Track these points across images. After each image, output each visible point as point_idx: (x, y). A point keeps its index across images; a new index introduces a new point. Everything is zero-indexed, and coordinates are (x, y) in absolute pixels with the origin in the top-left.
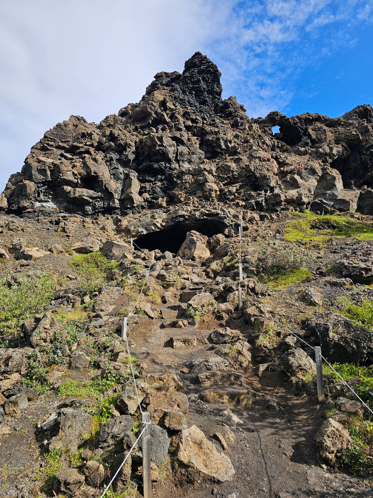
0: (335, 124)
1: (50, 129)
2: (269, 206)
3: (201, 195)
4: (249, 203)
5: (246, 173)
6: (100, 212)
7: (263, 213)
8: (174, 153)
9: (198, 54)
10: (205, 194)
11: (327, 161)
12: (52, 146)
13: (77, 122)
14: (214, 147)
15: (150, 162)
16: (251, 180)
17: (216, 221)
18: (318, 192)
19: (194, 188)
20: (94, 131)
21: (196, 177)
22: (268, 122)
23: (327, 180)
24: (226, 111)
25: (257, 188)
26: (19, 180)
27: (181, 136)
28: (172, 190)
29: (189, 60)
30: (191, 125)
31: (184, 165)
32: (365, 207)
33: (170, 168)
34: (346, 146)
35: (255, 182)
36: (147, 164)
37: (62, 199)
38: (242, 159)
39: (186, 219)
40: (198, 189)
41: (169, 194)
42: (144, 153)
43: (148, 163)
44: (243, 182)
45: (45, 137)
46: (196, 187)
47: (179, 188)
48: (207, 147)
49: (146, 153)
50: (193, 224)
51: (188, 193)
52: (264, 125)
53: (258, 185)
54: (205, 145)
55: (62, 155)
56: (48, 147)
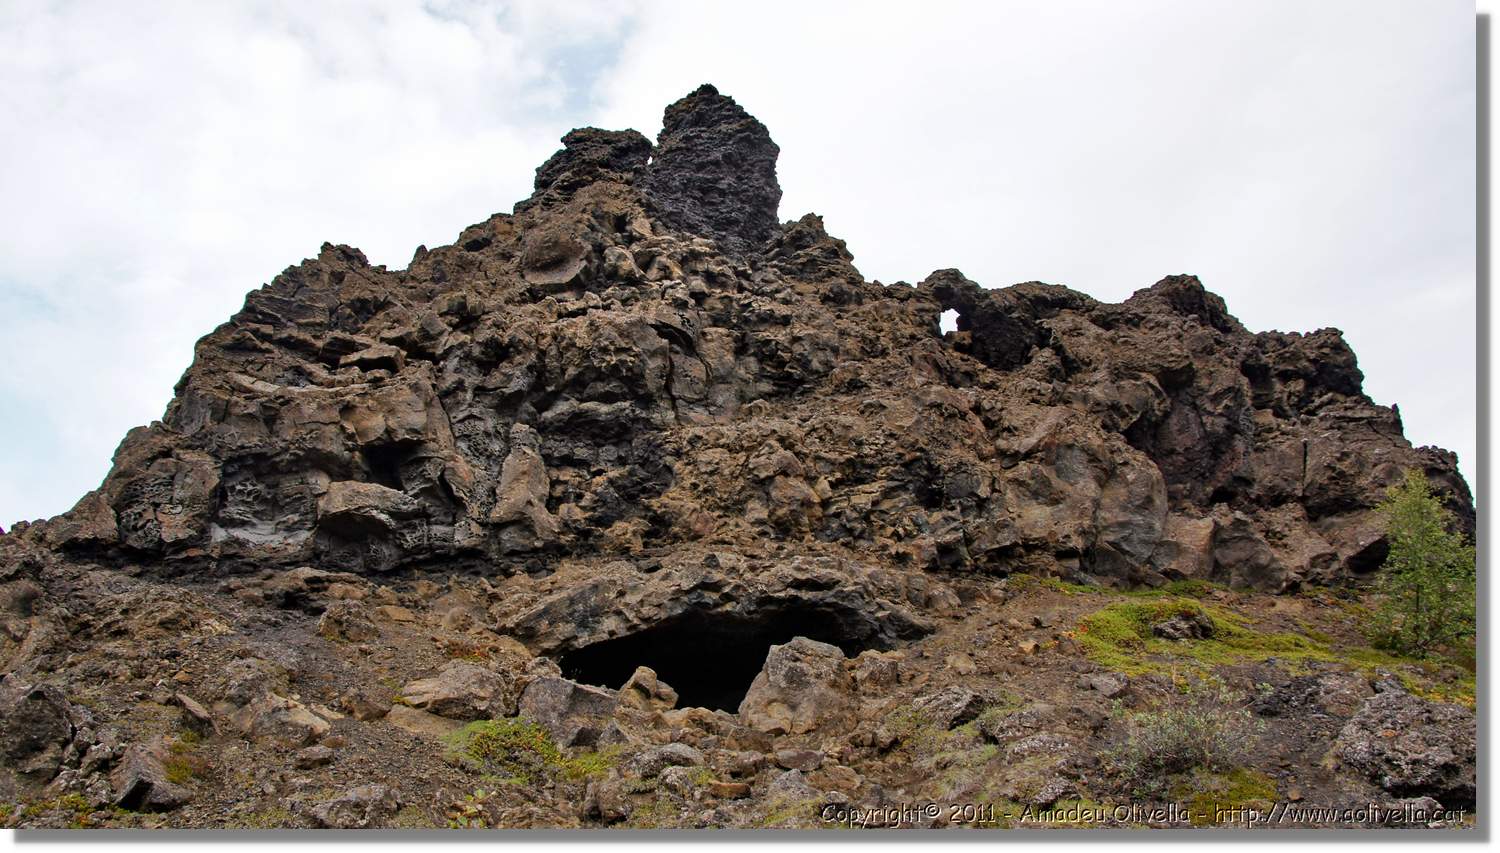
0: (1117, 320)
1: (265, 285)
3: (764, 515)
4: (919, 547)
5: (901, 451)
6: (417, 564)
7: (965, 583)
8: (662, 377)
9: (708, 91)
10: (780, 512)
11: (1116, 427)
12: (265, 338)
13: (341, 266)
14: (782, 364)
15: (582, 401)
16: (918, 474)
17: (828, 605)
18: (1105, 519)
19: (740, 492)
20: (396, 296)
21: (742, 457)
22: (930, 297)
23: (1128, 484)
24: (799, 256)
25: (932, 499)
26: (157, 449)
27: (683, 324)
28: (659, 494)
29: (678, 103)
30: (706, 291)
31: (692, 414)
32: (1231, 566)
33: (648, 424)
34: (1157, 385)
35: (928, 481)
36: (572, 406)
37: (296, 518)
38: (884, 407)
39: (728, 598)
40: (751, 496)
41: (648, 508)
42: (563, 371)
43: (574, 402)
44: (893, 479)
45: (249, 309)
46: (743, 488)
47: (684, 488)
48: (760, 361)
49: (571, 371)
50: (749, 613)
51: (719, 508)
52: (920, 305)
53: (940, 492)
54: (754, 354)
55: (299, 371)
56: (258, 342)
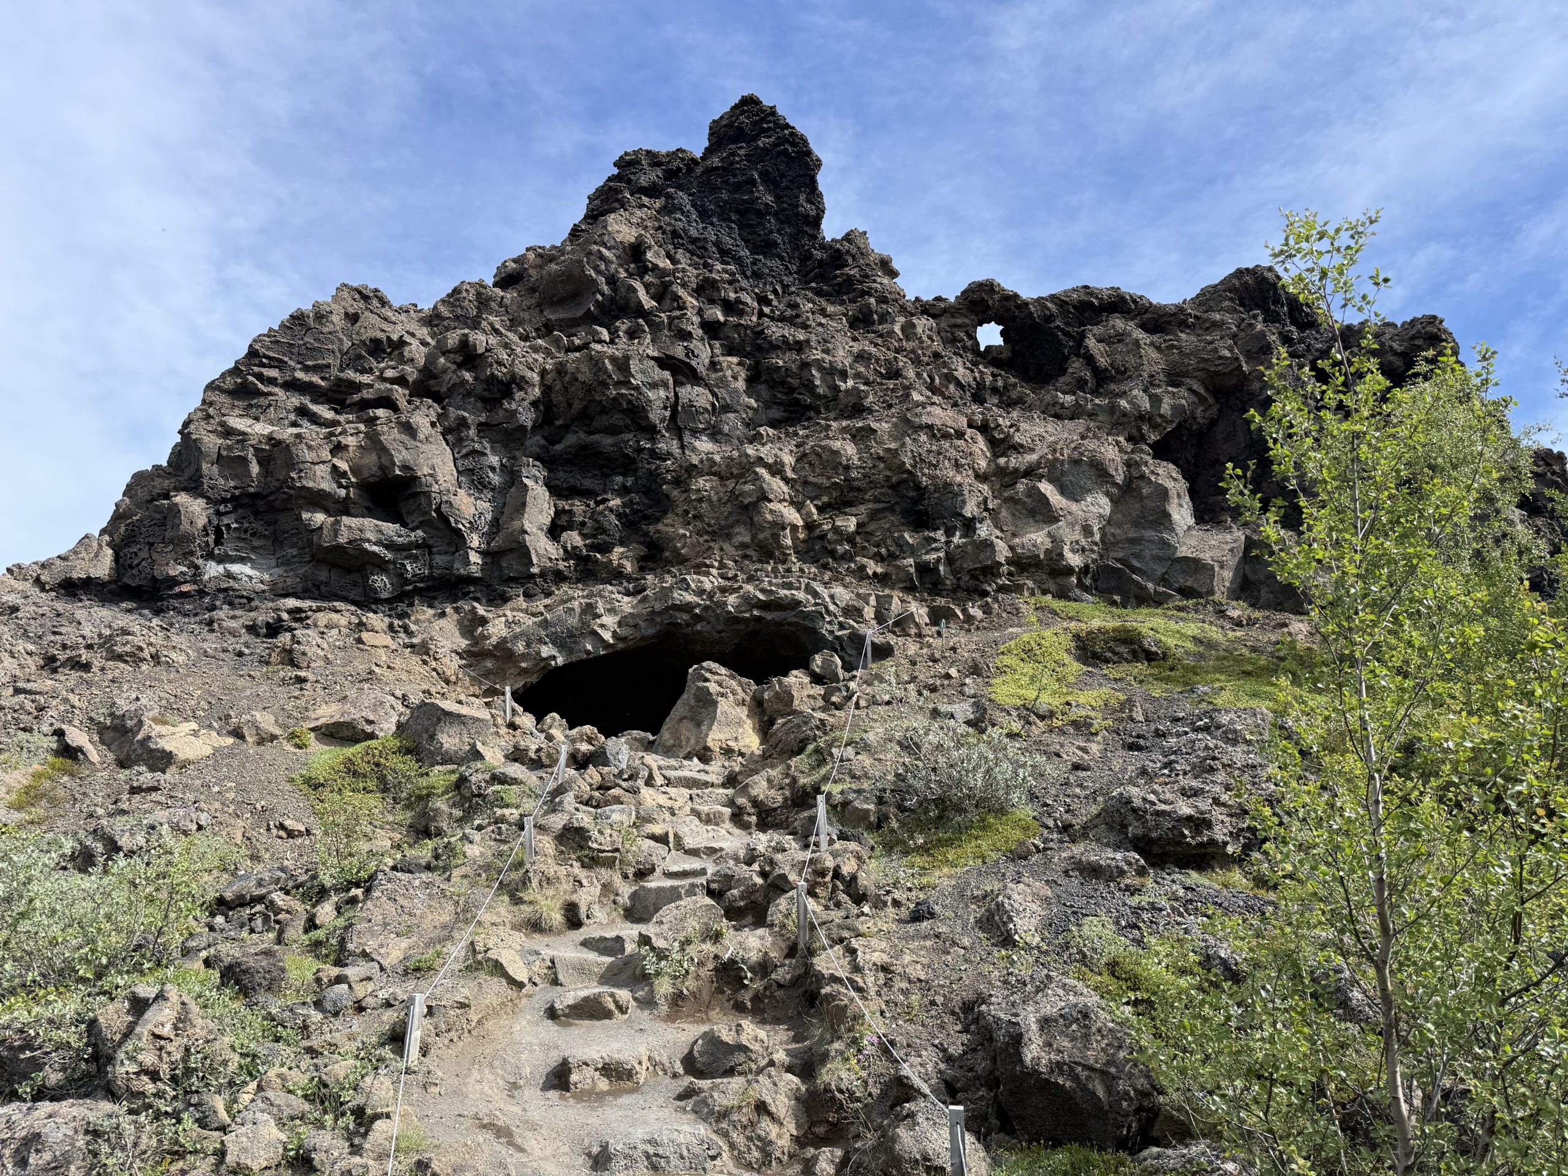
0: (1169, 323)
1: (270, 330)
2: (959, 579)
3: (747, 539)
4: (898, 567)
5: (888, 473)
6: (417, 591)
7: (940, 601)
8: (665, 408)
9: (749, 103)
10: (761, 536)
11: (1143, 439)
12: (272, 381)
13: (358, 306)
14: (792, 390)
15: (591, 433)
16: (904, 496)
17: (790, 624)
18: (1113, 535)
19: (727, 518)
20: (413, 335)
21: (731, 484)
22: (964, 312)
23: (1142, 498)
24: (836, 276)
25: (921, 521)
26: (156, 491)
27: (687, 355)
28: (658, 520)
29: (722, 118)
30: (722, 319)
31: (697, 444)
32: (1262, 583)
33: (654, 454)
34: (1202, 391)
35: (916, 502)
36: (579, 438)
37: (294, 552)
38: (875, 431)
39: (698, 618)
40: (738, 521)
41: (646, 534)
42: (570, 405)
43: (582, 435)
44: (880, 501)
45: (252, 353)
46: (730, 514)
47: (677, 515)
48: (772, 388)
49: (577, 406)
50: (719, 632)
51: (707, 533)
52: (952, 321)
53: (926, 513)
54: (766, 382)
55: (302, 411)
56: (260, 386)
